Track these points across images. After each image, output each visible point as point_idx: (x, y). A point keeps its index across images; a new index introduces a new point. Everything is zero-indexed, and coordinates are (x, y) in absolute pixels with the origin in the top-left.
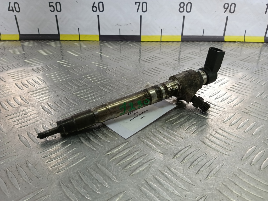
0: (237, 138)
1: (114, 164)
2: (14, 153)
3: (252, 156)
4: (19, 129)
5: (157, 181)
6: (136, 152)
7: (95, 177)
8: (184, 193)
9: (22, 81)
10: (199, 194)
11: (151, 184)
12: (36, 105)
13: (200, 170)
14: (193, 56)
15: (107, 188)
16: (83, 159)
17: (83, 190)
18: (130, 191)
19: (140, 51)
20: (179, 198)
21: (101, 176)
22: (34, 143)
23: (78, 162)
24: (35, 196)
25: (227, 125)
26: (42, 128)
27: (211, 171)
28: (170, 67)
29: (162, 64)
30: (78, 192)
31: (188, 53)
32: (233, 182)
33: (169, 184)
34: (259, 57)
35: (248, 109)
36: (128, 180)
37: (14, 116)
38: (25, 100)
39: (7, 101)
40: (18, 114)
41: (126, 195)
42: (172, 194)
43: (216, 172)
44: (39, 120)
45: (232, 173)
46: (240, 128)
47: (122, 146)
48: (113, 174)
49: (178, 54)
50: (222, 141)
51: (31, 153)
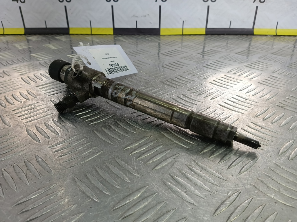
0: (272, 132)
1: (134, 158)
2: (22, 147)
3: (290, 151)
4: (27, 124)
5: (183, 176)
6: (158, 146)
7: (114, 172)
8: (214, 188)
9: (29, 76)
10: (232, 189)
11: (177, 178)
12: (45, 100)
13: (231, 164)
14: (219, 49)
15: (128, 182)
16: (99, 153)
17: (101, 185)
18: (153, 186)
19: (159, 44)
20: (209, 193)
21: (120, 170)
22: (44, 137)
23: (94, 156)
24: (46, 191)
25: (260, 119)
26: (53, 122)
27: (244, 166)
28: (193, 61)
29: (185, 58)
30: (95, 186)
31: (214, 47)
32: (269, 176)
33: (197, 179)
34: (293, 51)
35: (283, 103)
36: (151, 175)
37: (21, 110)
38: (32, 94)
39: (13, 96)
40: (25, 108)
41: (149, 189)
42: (200, 188)
43: (250, 167)
44: (49, 115)
45: (268, 168)
46: (275, 122)
47: (143, 140)
48: (134, 169)
49: (202, 47)
50: (256, 136)
51: (40, 147)
